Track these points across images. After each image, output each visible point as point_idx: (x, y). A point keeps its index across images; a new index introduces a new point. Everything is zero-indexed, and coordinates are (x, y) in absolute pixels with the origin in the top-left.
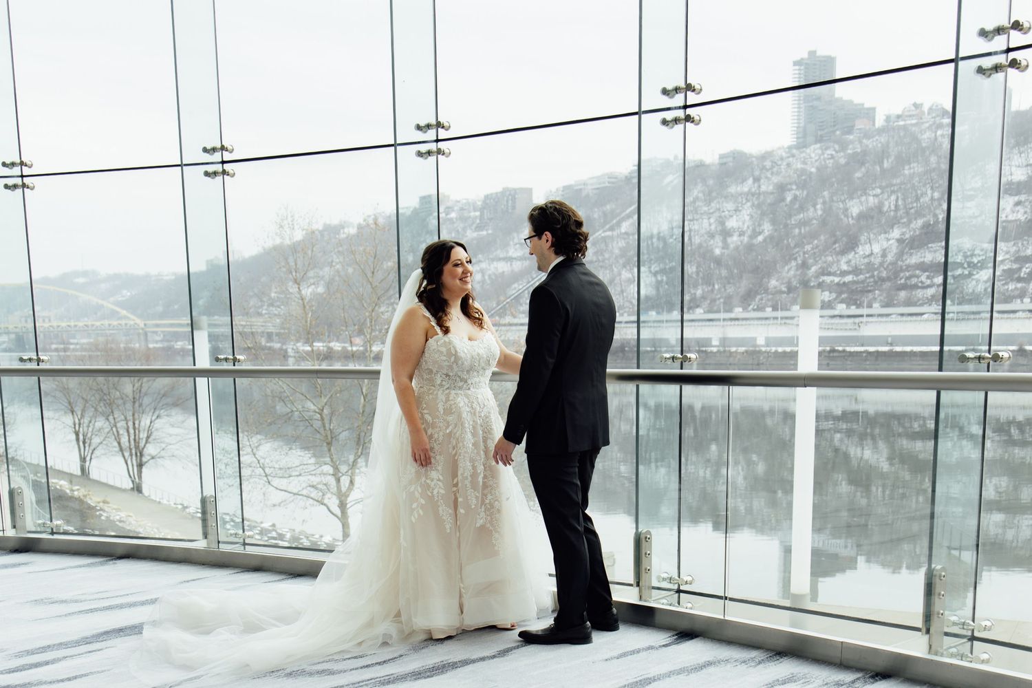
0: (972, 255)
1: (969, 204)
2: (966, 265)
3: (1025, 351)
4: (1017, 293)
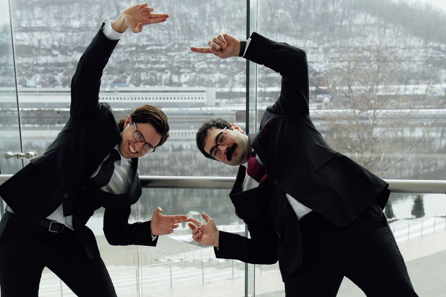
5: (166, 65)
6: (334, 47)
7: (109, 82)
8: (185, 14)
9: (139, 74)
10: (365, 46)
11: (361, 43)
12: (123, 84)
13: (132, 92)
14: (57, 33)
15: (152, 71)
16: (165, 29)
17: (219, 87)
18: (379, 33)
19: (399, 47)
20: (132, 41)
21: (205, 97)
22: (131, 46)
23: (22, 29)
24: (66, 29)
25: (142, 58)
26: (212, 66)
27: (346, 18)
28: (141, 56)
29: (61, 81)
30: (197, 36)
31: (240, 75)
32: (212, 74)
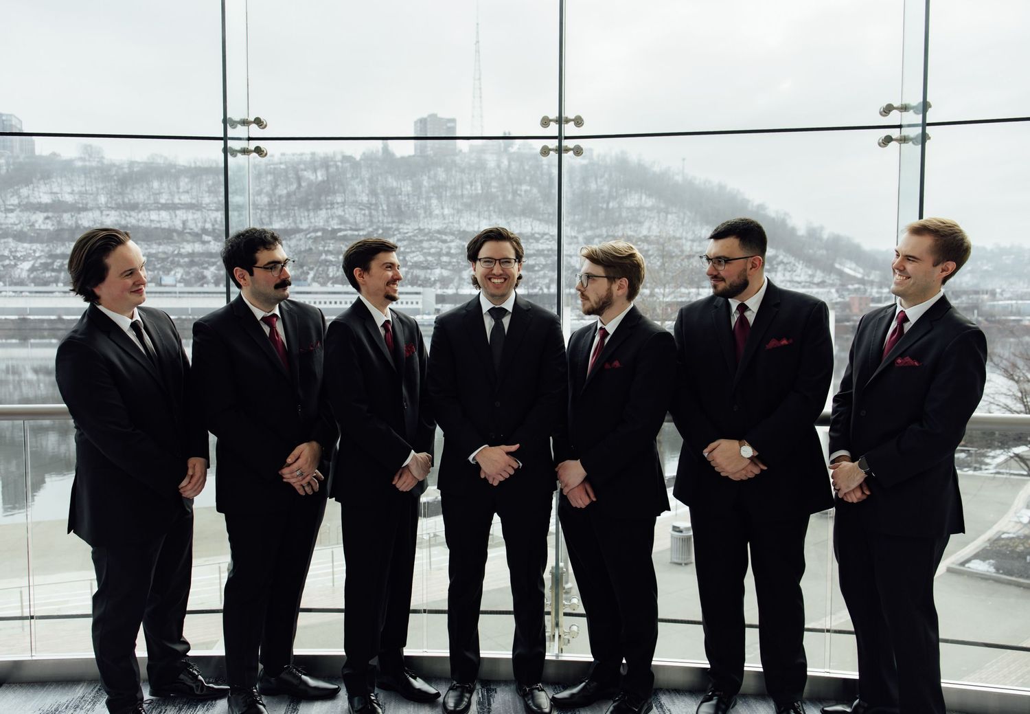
0: (16, 251)
1: (10, 215)
2: (12, 258)
3: (63, 320)
4: (52, 279)
6: (599, 236)
8: (392, 189)
9: (326, 268)
10: (641, 236)
11: (636, 231)
12: (302, 282)
13: (316, 293)
14: (210, 212)
16: (364, 208)
17: (440, 288)
18: (659, 220)
19: (686, 239)
20: (317, 224)
21: (420, 301)
22: (316, 231)
23: (160, 206)
25: (331, 246)
26: (430, 258)
27: (615, 198)
28: (329, 243)
29: (212, 278)
30: (409, 218)
32: (431, 269)
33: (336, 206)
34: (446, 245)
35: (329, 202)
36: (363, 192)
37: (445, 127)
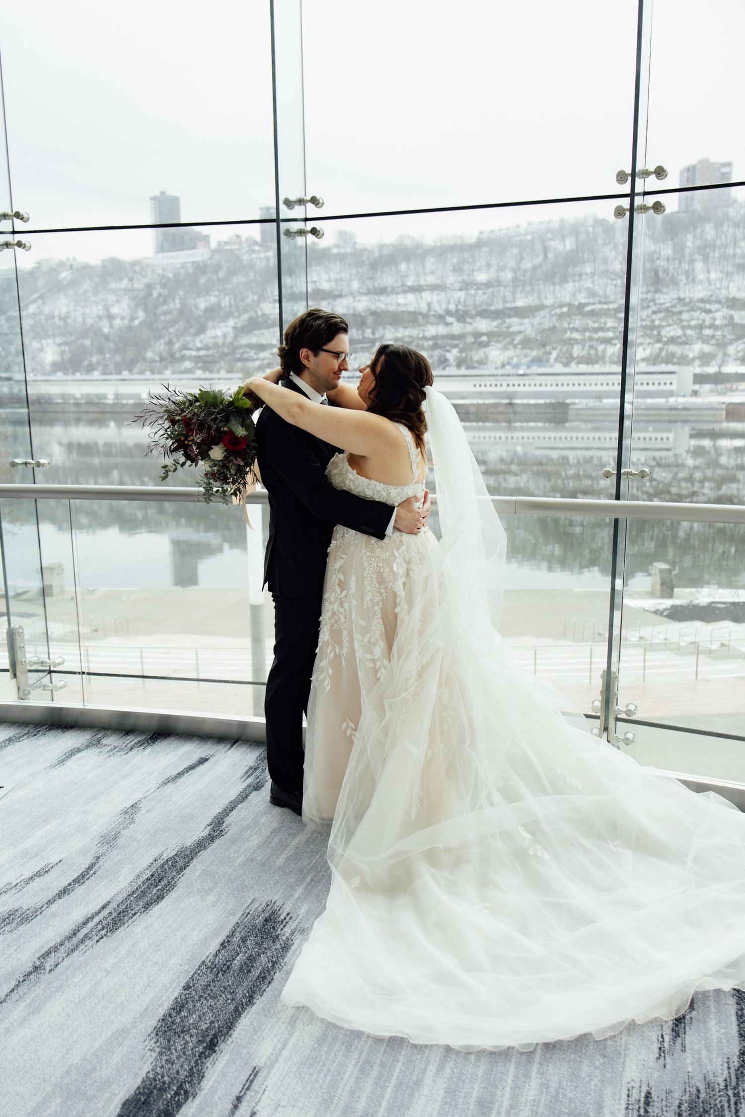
5: (614, 332)
7: (525, 360)
9: (570, 347)
12: (545, 363)
13: (559, 374)
14: (454, 292)
15: (591, 343)
16: (616, 277)
17: (700, 366)
20: (563, 299)
21: (675, 382)
22: (561, 306)
23: (407, 288)
24: (466, 286)
25: (577, 322)
26: (689, 332)
28: (576, 320)
29: (455, 360)
30: (668, 286)
31: (738, 346)
32: (690, 345)
33: (584, 277)
34: (711, 315)
35: (577, 273)
36: (615, 259)
37: (718, 174)
